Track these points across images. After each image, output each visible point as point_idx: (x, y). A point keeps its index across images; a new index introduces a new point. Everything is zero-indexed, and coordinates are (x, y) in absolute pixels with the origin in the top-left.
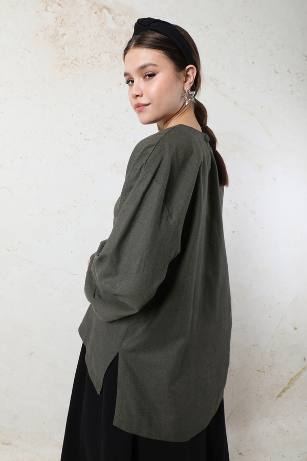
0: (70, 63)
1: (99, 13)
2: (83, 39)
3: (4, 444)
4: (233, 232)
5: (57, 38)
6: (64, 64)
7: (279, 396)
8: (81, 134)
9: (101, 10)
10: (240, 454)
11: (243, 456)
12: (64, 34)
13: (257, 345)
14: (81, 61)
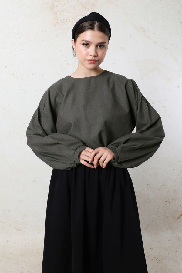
0: (60, 22)
2: (68, 8)
5: (53, 8)
6: (57, 23)
8: (65, 61)
10: (151, 248)
11: (153, 249)
12: (57, 6)
13: (165, 186)
14: (66, 20)
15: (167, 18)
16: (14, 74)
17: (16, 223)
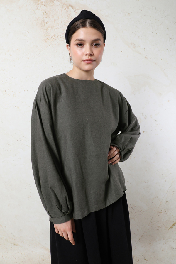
0: (51, 38)
1: (67, 9)
2: (58, 24)
3: (14, 245)
4: (144, 132)
5: (44, 24)
6: (47, 39)
7: (171, 228)
9: (68, 7)
10: (145, 260)
11: (147, 261)
12: (47, 22)
13: (157, 197)
14: (57, 37)
15: (157, 33)
16: (6, 91)
17: (13, 238)
